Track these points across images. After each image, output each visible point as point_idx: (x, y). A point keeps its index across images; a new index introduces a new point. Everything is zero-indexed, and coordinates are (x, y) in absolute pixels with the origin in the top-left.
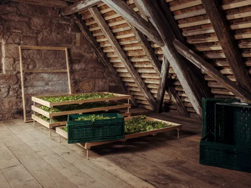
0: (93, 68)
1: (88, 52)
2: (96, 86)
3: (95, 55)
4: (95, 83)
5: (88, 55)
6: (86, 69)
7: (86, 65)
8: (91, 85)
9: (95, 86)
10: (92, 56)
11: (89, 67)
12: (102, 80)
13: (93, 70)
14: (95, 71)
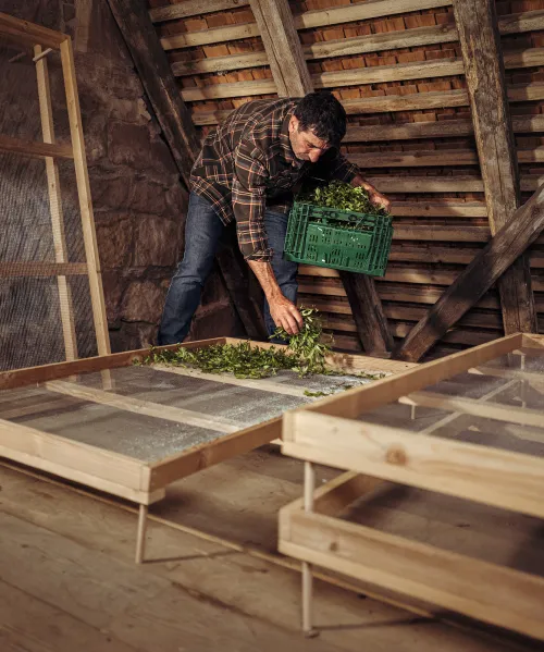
0: (131, 165)
1: (116, 90)
2: (138, 248)
3: (142, 110)
4: (135, 235)
5: (115, 103)
6: (105, 164)
7: (105, 146)
8: (121, 238)
9: (133, 245)
10: (132, 113)
11: (118, 157)
12: (159, 223)
13: (131, 174)
14: (138, 179)
